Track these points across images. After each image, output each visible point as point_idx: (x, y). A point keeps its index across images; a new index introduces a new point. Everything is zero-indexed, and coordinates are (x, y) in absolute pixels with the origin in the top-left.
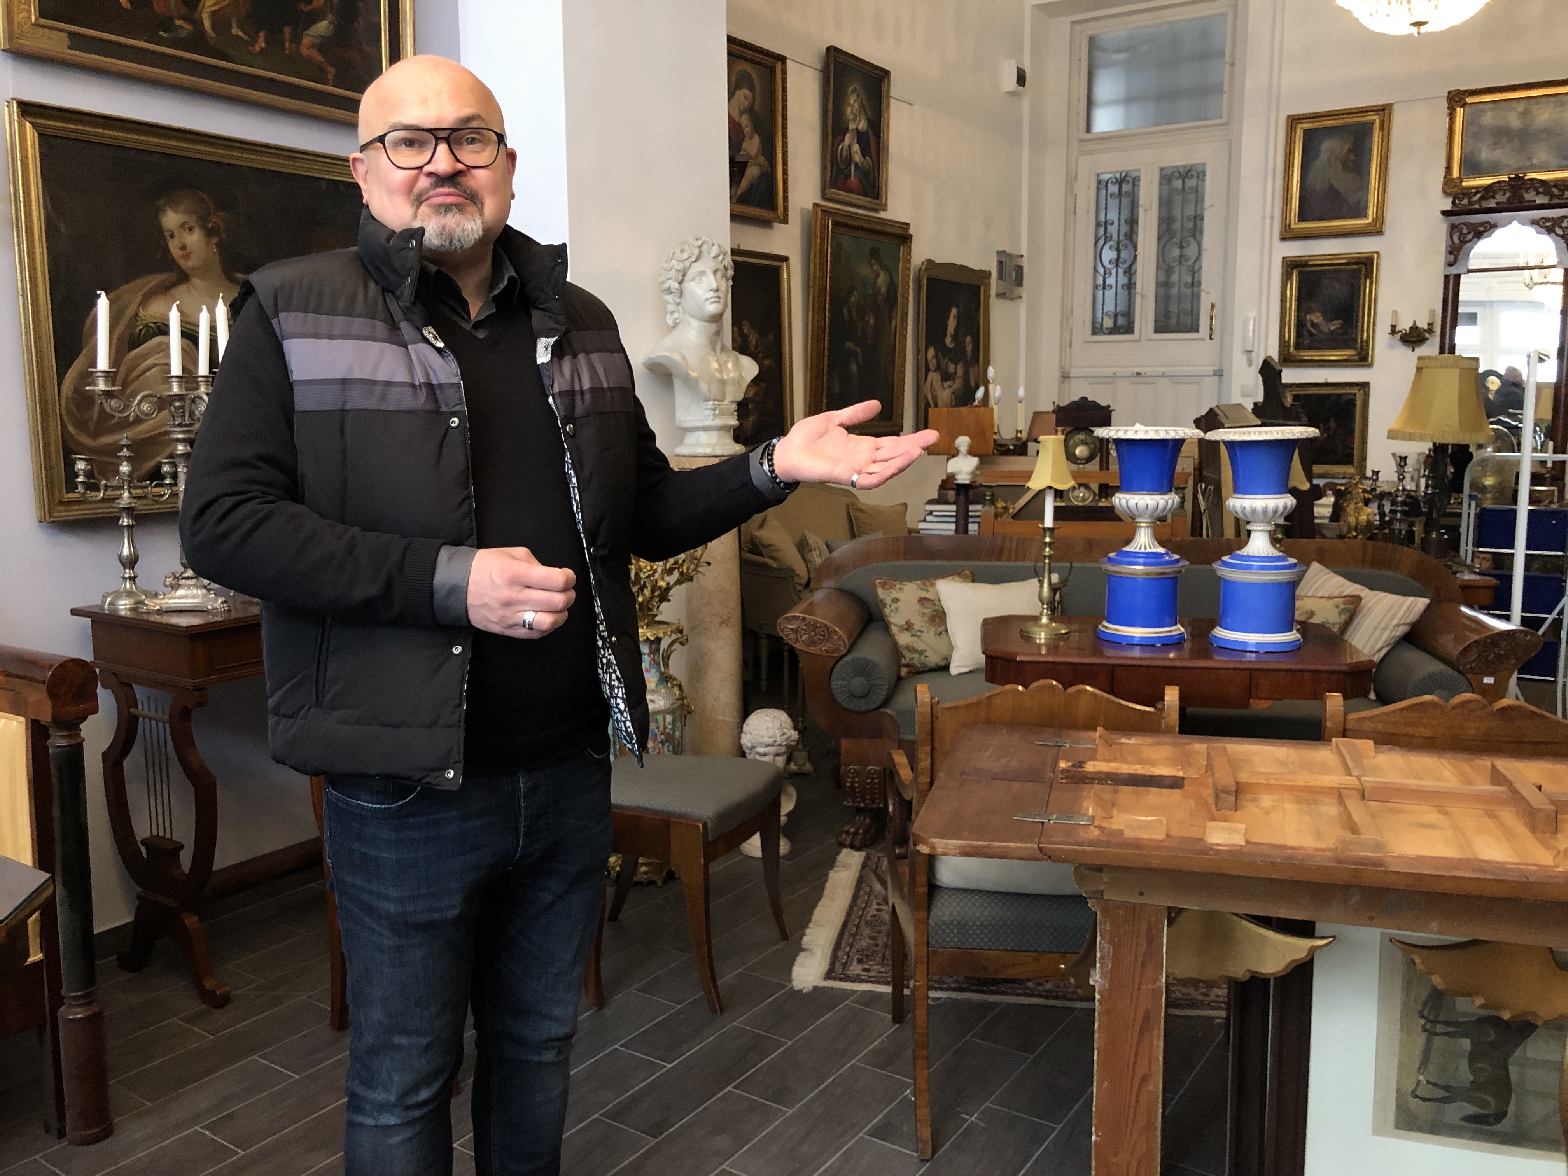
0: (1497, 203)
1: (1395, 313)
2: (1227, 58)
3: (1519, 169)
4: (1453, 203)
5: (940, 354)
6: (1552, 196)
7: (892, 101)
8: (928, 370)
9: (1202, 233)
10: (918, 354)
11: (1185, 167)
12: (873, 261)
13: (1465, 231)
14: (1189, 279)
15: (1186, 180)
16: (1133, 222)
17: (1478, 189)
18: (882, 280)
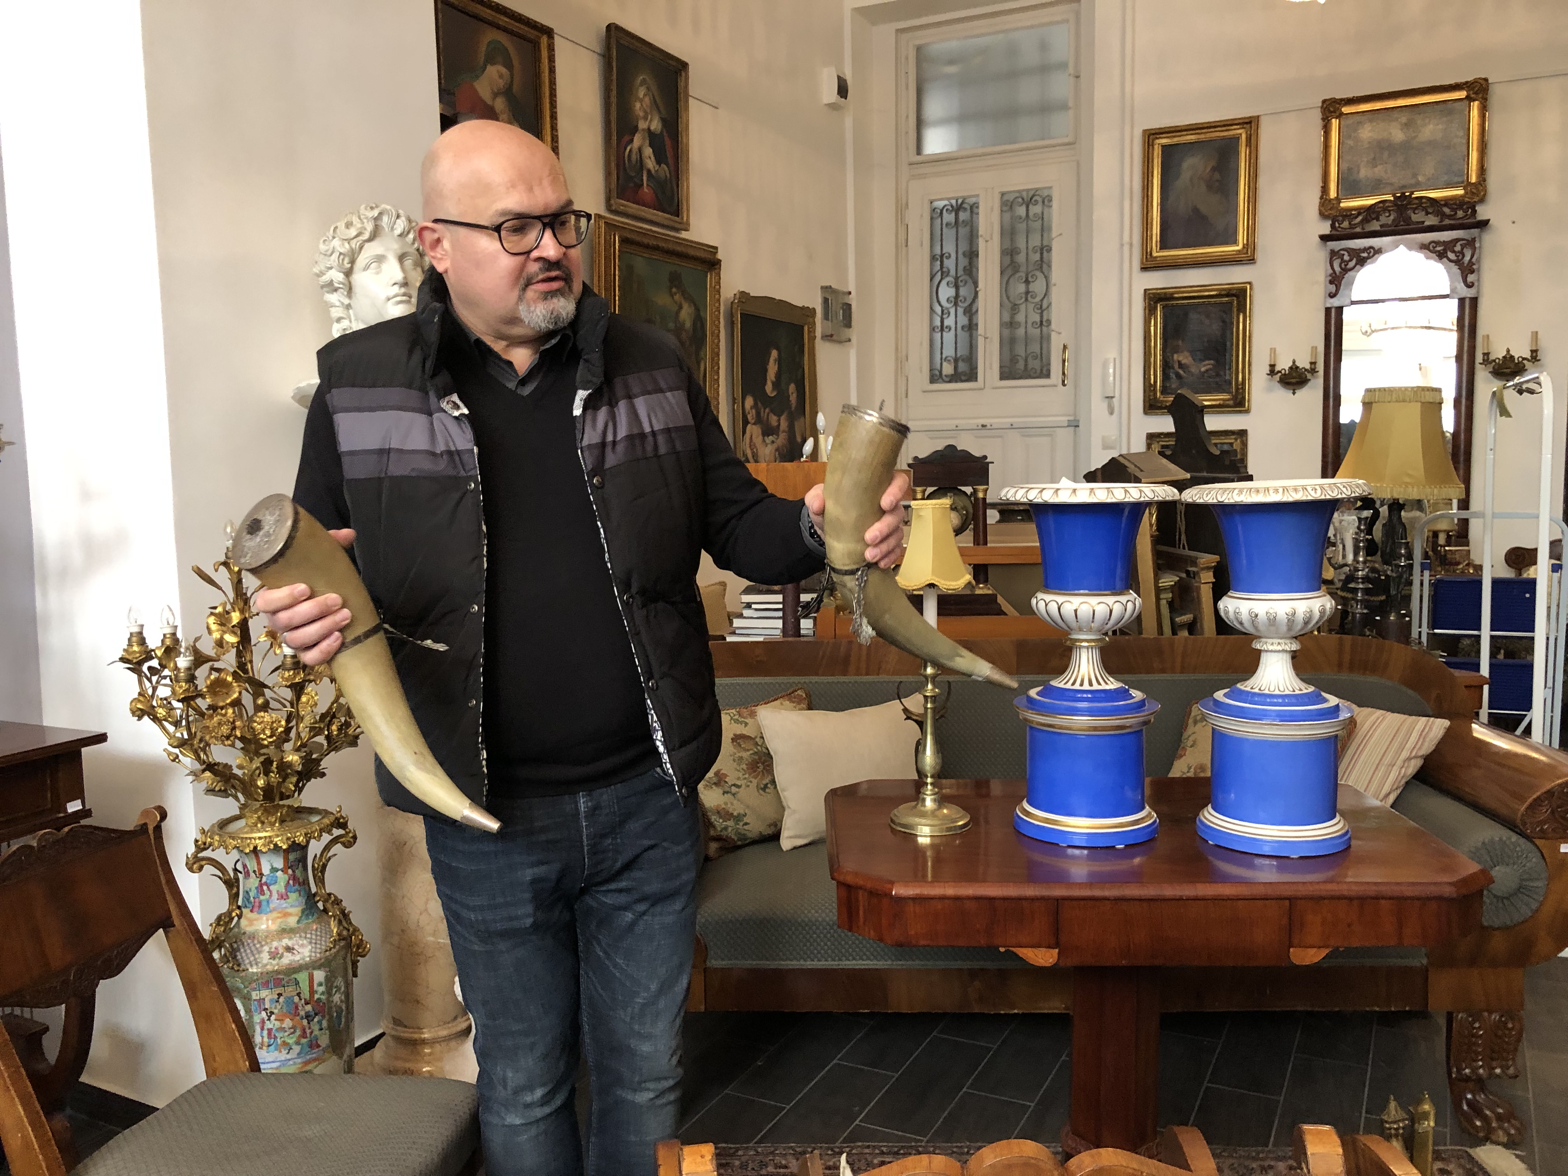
0: (1381, 226)
1: (1273, 351)
2: (1071, 70)
3: (1404, 187)
4: (1333, 226)
5: (760, 404)
6: (1443, 216)
7: (691, 101)
8: (746, 422)
9: (1049, 266)
10: (734, 403)
11: (1028, 190)
12: (674, 290)
13: (1346, 258)
14: (1038, 319)
15: (1031, 206)
16: (972, 255)
17: (1360, 210)
18: (686, 314)
